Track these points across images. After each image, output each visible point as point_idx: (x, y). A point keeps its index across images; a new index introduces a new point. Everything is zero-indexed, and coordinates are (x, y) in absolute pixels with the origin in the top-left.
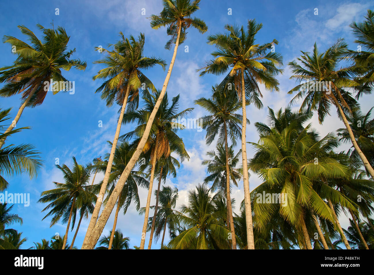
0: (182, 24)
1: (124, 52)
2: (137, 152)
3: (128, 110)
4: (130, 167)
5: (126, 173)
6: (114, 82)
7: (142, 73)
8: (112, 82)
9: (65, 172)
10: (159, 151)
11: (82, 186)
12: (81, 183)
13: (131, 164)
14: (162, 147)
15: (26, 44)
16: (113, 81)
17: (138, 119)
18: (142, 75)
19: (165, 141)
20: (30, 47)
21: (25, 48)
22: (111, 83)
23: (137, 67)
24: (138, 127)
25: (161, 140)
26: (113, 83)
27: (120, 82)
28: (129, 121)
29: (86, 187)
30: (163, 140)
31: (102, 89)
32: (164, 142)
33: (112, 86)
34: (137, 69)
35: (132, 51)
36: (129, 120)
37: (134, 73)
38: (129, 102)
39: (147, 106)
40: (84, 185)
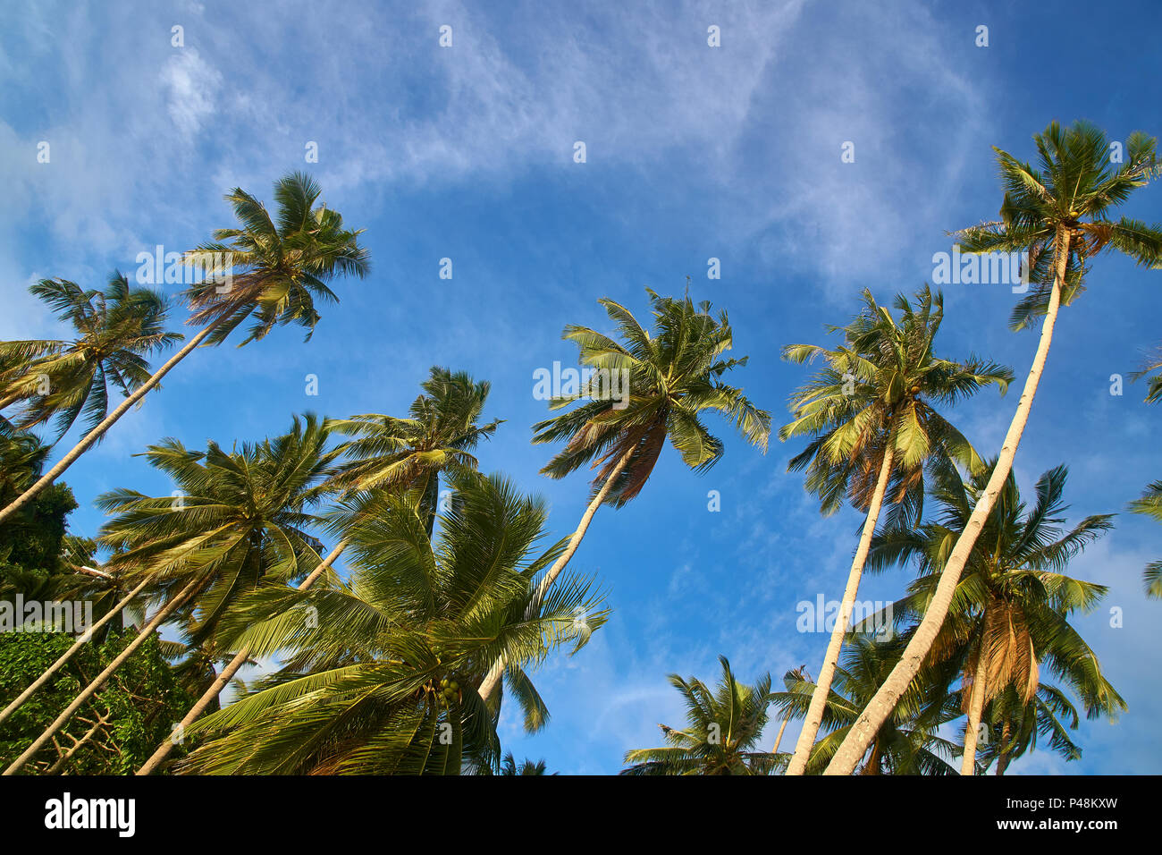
0: (1073, 239)
1: (876, 350)
2: (903, 668)
3: (887, 526)
4: (876, 716)
5: (862, 735)
6: (843, 440)
7: (933, 411)
8: (835, 440)
9: (694, 701)
10: (994, 668)
11: (740, 750)
12: (739, 742)
13: (880, 705)
14: (1005, 656)
15: (610, 341)
16: (840, 438)
17: (920, 554)
18: (933, 416)
19: (1016, 636)
20: (619, 349)
21: (609, 351)
22: (831, 444)
23: (916, 392)
24: (921, 580)
25: (1001, 630)
26: (838, 443)
27: (860, 440)
28: (890, 561)
29: (753, 756)
30: (1009, 630)
31: (809, 459)
32: (1013, 640)
33: (836, 453)
34: (918, 397)
35: (900, 343)
36: (889, 559)
37: (907, 410)
38: (890, 501)
39: (949, 514)
40: (749, 750)
